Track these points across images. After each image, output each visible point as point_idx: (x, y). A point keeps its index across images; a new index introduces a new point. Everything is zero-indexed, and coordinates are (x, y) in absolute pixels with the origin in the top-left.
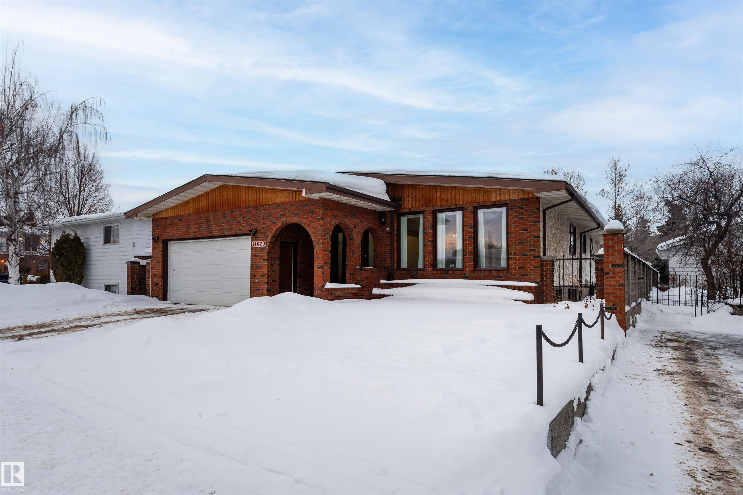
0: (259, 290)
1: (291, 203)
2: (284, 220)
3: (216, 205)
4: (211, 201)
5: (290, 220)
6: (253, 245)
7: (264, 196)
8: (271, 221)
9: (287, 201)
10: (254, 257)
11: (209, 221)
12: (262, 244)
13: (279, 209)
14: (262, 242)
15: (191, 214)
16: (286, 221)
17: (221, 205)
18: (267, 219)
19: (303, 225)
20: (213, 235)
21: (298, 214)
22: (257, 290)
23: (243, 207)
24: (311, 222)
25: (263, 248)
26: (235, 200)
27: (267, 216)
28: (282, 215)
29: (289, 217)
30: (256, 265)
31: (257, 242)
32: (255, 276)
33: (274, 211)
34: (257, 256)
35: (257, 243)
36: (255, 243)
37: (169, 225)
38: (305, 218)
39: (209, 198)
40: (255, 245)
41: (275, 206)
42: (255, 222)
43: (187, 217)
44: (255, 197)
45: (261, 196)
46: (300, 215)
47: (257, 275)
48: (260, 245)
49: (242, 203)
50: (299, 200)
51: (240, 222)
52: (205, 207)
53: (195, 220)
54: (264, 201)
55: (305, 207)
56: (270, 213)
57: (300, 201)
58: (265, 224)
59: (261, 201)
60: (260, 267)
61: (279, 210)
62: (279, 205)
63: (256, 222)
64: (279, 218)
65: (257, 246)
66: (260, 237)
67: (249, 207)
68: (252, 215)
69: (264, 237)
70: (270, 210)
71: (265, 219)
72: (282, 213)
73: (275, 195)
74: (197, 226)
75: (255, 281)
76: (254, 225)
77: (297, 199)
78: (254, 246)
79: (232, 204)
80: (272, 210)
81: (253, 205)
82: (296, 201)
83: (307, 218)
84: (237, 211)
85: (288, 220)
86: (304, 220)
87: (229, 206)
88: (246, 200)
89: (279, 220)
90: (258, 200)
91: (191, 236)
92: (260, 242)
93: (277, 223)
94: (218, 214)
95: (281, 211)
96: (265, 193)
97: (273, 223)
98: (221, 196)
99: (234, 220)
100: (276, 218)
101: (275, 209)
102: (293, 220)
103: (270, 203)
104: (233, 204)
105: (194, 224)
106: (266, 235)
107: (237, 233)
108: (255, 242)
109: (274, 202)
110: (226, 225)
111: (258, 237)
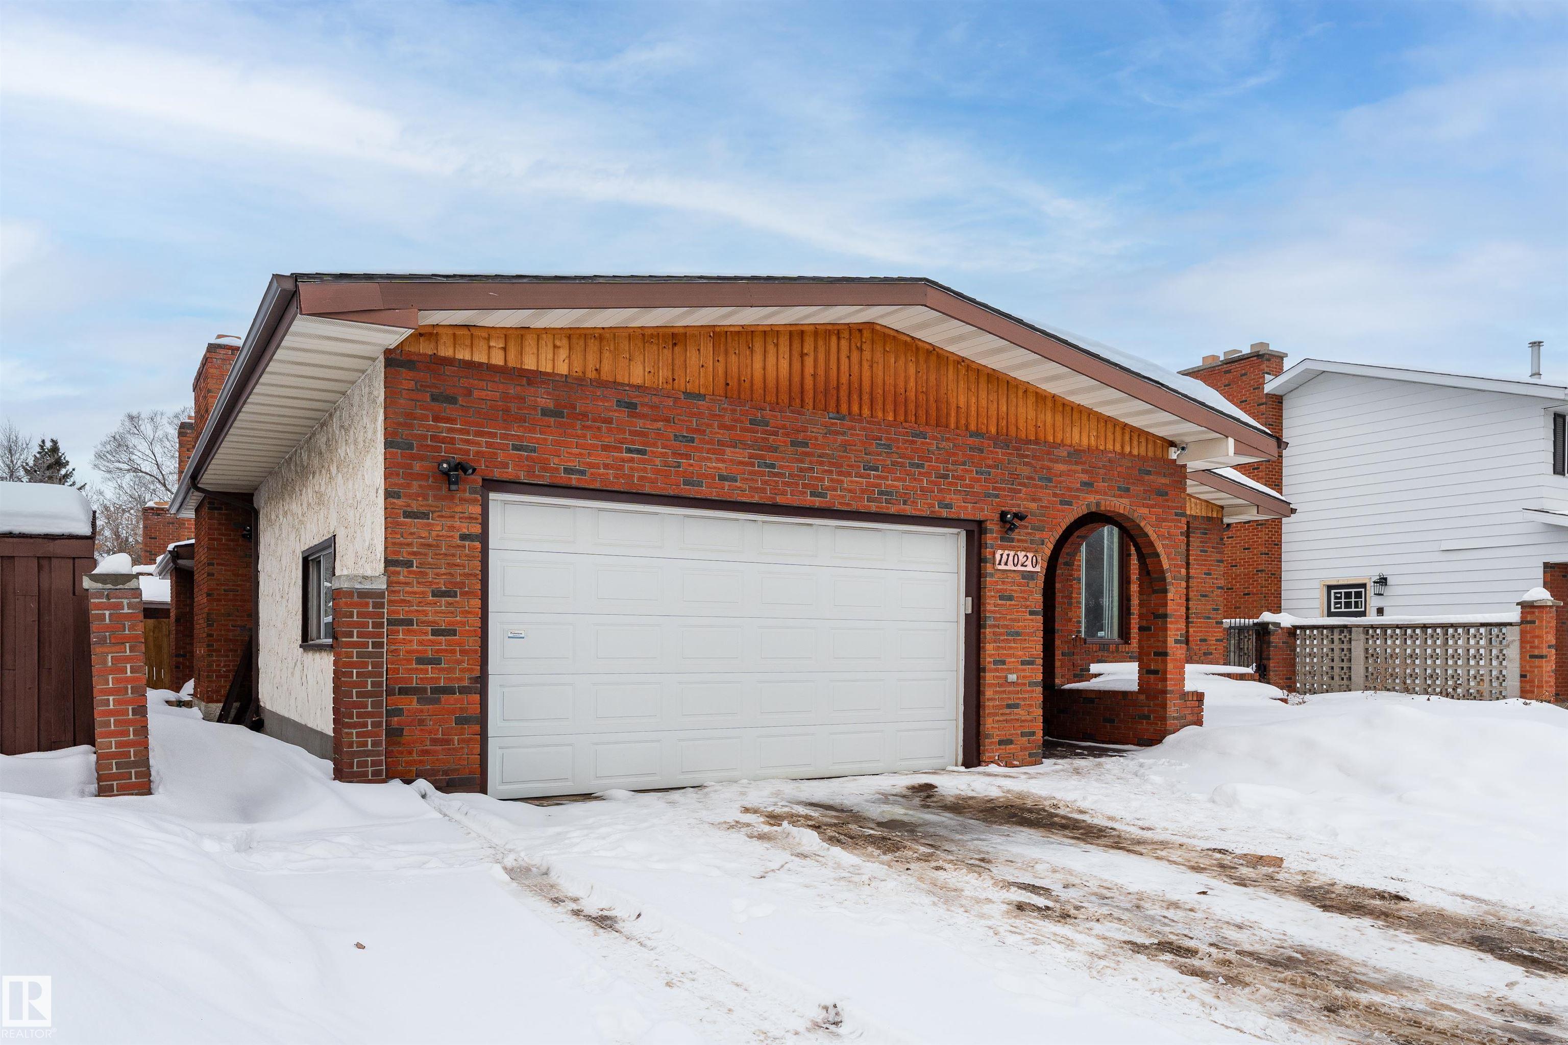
0: (1016, 706)
1: (1110, 455)
2: (1092, 498)
3: (838, 388)
4: (815, 367)
5: (1108, 503)
6: (1000, 564)
7: (1031, 414)
8: (1055, 495)
9: (1102, 448)
10: (1000, 602)
11: (806, 445)
12: (1029, 563)
13: (1077, 463)
14: (1030, 555)
15: (700, 396)
16: (1098, 504)
17: (866, 397)
18: (1041, 487)
19: (1142, 525)
20: (824, 506)
21: (1128, 490)
22: (1009, 706)
23: (957, 428)
24: (1160, 520)
25: (1030, 576)
26: (926, 393)
27: (1040, 479)
28: (1084, 484)
29: (1105, 494)
30: (1007, 626)
31: (1012, 553)
32: (1004, 663)
33: (1061, 467)
34: (1010, 598)
35: (1011, 558)
36: (1005, 557)
37: (545, 412)
38: (1147, 506)
39: (803, 355)
40: (1006, 564)
41: (1065, 454)
42: (1000, 489)
43: (676, 400)
44: (1004, 409)
45: (1022, 410)
46: (1134, 496)
47: (1008, 660)
48: (1022, 565)
49: (953, 414)
50: (1130, 452)
51: (945, 477)
52: (784, 383)
53: (722, 426)
54: (1032, 430)
55: (1147, 477)
56: (1049, 468)
57: (1135, 456)
58: (1034, 500)
59: (1021, 425)
60: (1018, 634)
61: (1079, 468)
62: (1077, 454)
63: (1004, 489)
64: (1078, 490)
65: (1010, 567)
66: (1019, 541)
67: (977, 434)
68: (990, 462)
69: (1032, 542)
70: (1051, 460)
71: (1035, 486)
72: (1085, 478)
73: (1068, 421)
74: (742, 455)
75: (1006, 677)
76: (997, 496)
77: (1127, 449)
78: (1002, 567)
79: (912, 406)
80: (1056, 461)
81: (993, 430)
82: (1122, 454)
83: (1152, 506)
84: (934, 438)
85: (1103, 502)
86: (1145, 511)
87: (901, 411)
88: (968, 407)
89: (1078, 497)
90: (1012, 419)
91: (704, 491)
92: (1021, 554)
93: (1069, 503)
94: (853, 428)
95: (1084, 471)
96: (1037, 406)
97: (1062, 503)
98: (866, 366)
99: (922, 466)
100: (1070, 489)
101: (1065, 462)
102: (1117, 506)
103: (1051, 439)
104: (917, 407)
105: (720, 443)
106: (1038, 536)
107: (932, 512)
108: (1007, 552)
109: (1062, 440)
110: (886, 478)
111: (1012, 540)
